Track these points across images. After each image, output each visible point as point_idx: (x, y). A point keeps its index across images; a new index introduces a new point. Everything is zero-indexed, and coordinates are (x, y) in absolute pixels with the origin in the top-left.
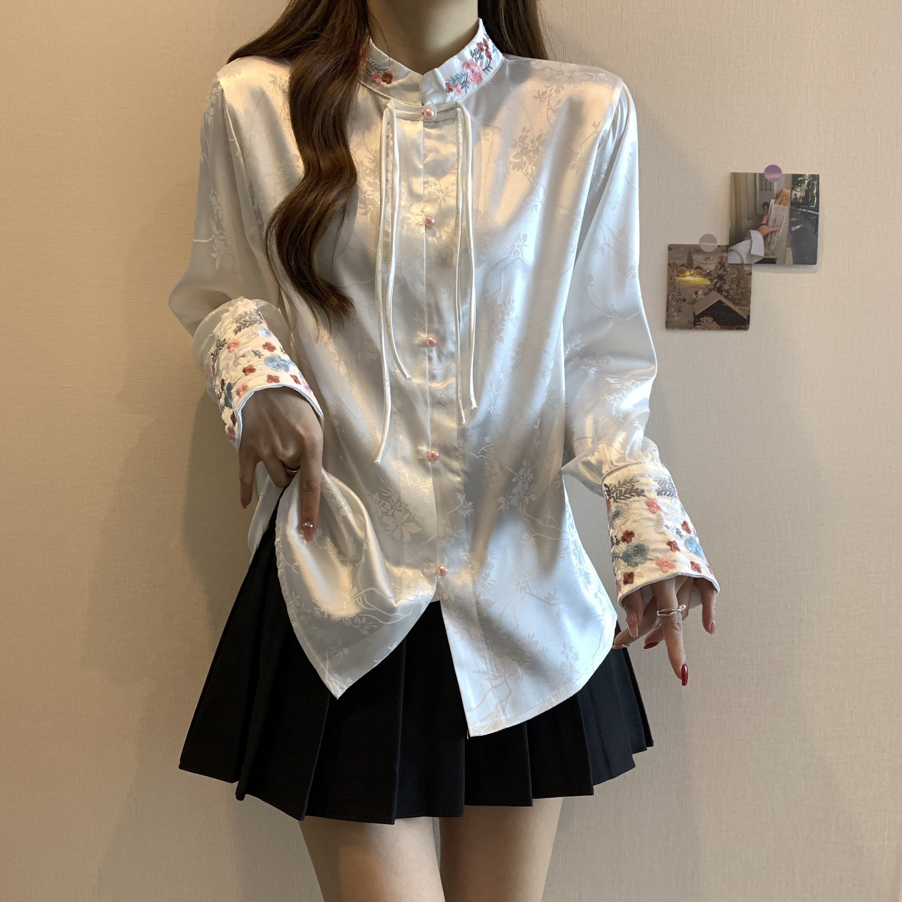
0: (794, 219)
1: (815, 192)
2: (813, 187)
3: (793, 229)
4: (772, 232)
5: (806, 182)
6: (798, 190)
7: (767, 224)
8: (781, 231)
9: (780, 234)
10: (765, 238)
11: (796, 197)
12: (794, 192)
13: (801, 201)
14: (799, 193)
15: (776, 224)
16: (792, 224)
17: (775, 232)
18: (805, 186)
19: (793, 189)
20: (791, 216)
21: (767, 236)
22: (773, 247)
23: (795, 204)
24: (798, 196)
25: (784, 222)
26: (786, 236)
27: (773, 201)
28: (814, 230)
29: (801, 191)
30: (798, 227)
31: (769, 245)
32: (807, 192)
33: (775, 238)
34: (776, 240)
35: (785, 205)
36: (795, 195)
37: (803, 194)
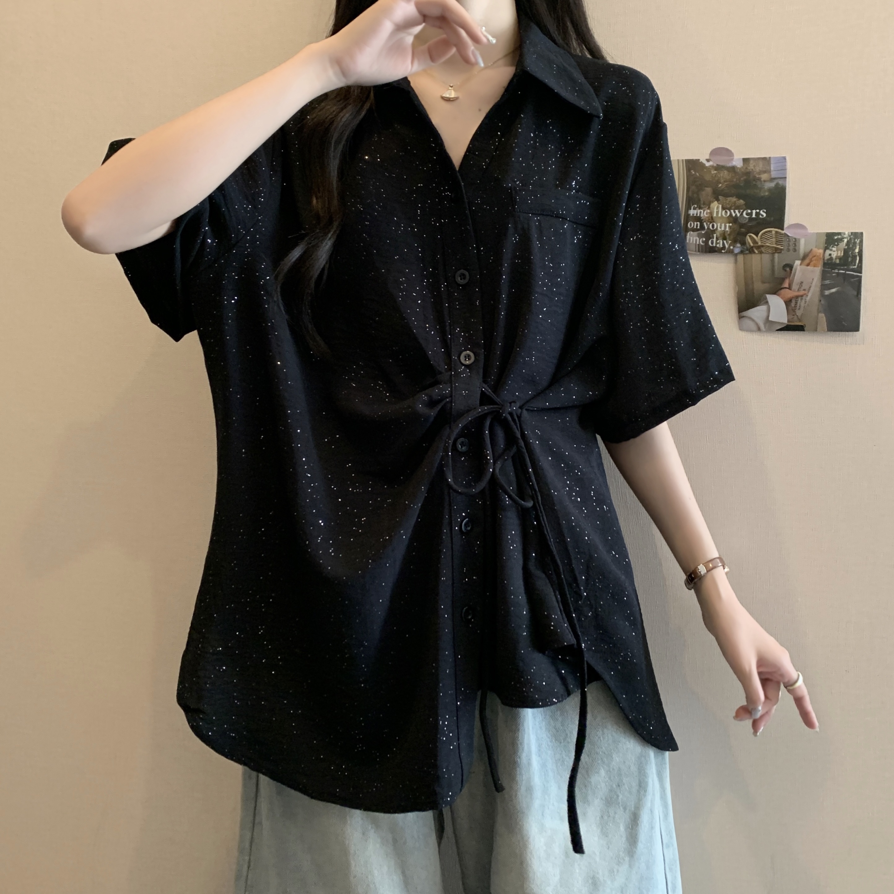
4: (798, 297)
7: (789, 288)
10: (788, 303)
17: (801, 296)
21: (791, 301)
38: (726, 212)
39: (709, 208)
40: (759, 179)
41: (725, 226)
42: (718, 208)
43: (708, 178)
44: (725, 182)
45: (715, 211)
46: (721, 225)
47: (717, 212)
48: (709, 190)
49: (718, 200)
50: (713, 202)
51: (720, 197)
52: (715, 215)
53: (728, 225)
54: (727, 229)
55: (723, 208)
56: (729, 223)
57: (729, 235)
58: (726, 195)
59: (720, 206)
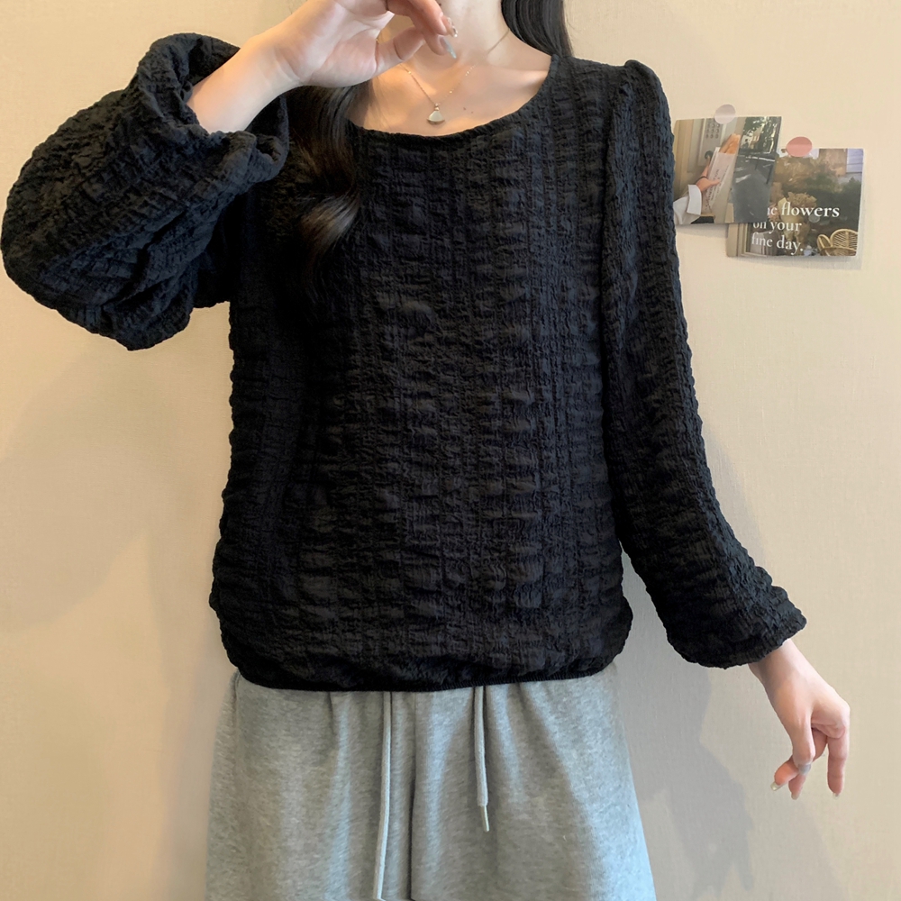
0: (740, 169)
1: (773, 136)
2: (771, 131)
3: (738, 180)
4: (713, 186)
5: (763, 125)
6: (751, 134)
7: (707, 177)
8: (723, 183)
9: (720, 187)
10: (703, 193)
11: (747, 144)
12: (745, 137)
13: (752, 147)
14: (752, 138)
15: (718, 176)
16: (737, 174)
17: (716, 185)
18: (760, 130)
19: (744, 134)
20: (737, 165)
21: (706, 191)
22: (711, 203)
23: (745, 151)
24: (749, 142)
25: (728, 172)
26: (727, 190)
27: (718, 149)
28: (766, 180)
29: (754, 135)
30: (744, 178)
31: (707, 201)
32: (762, 137)
33: (715, 193)
34: (715, 195)
35: (731, 152)
36: (746, 140)
37: (756, 139)
38: (796, 210)
39: (776, 206)
40: (834, 173)
42: (786, 205)
43: (778, 170)
44: (797, 175)
45: (783, 208)
46: (790, 225)
47: (786, 210)
48: (778, 185)
49: (786, 196)
50: (781, 199)
51: (790, 194)
52: (783, 214)
53: (797, 225)
54: (797, 229)
55: (793, 206)
56: (799, 223)
58: (796, 191)
59: (789, 203)
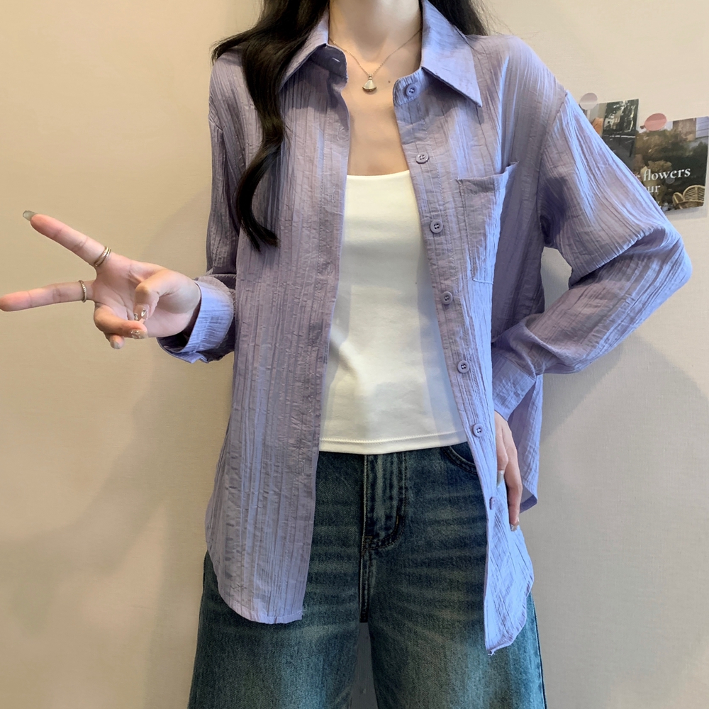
38: (655, 175)
39: (639, 174)
41: (655, 189)
42: (647, 172)
43: (638, 144)
44: (655, 146)
45: (645, 175)
46: (651, 188)
47: (647, 177)
48: (639, 157)
49: (647, 165)
50: (643, 167)
51: (650, 162)
52: (645, 180)
53: (656, 187)
54: (656, 191)
55: (652, 172)
56: (658, 185)
57: (658, 196)
58: (654, 160)
59: (650, 170)
